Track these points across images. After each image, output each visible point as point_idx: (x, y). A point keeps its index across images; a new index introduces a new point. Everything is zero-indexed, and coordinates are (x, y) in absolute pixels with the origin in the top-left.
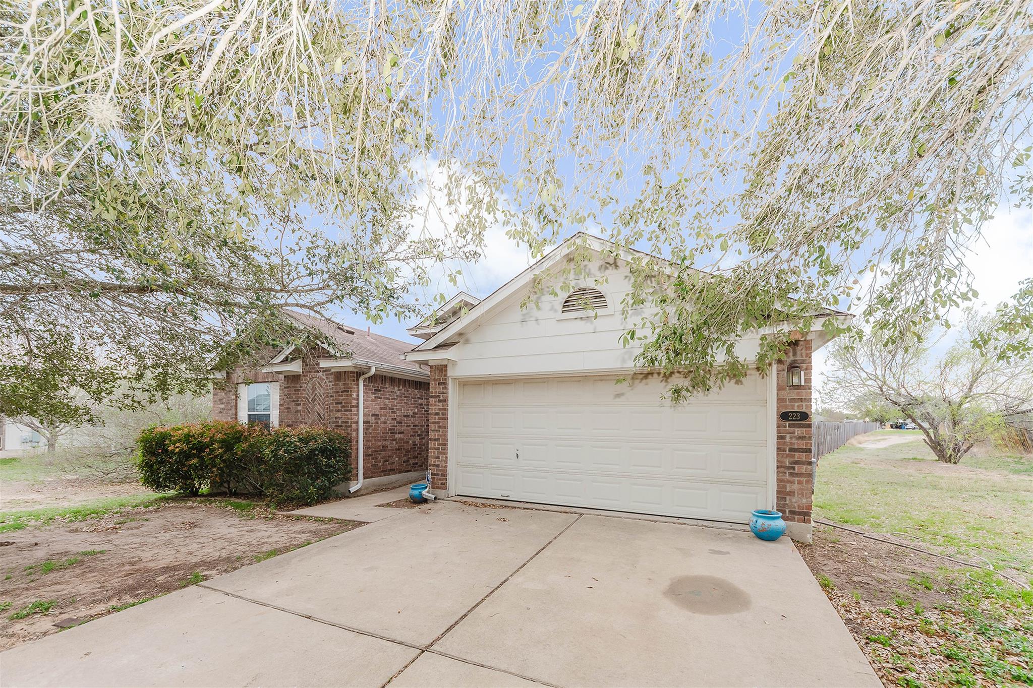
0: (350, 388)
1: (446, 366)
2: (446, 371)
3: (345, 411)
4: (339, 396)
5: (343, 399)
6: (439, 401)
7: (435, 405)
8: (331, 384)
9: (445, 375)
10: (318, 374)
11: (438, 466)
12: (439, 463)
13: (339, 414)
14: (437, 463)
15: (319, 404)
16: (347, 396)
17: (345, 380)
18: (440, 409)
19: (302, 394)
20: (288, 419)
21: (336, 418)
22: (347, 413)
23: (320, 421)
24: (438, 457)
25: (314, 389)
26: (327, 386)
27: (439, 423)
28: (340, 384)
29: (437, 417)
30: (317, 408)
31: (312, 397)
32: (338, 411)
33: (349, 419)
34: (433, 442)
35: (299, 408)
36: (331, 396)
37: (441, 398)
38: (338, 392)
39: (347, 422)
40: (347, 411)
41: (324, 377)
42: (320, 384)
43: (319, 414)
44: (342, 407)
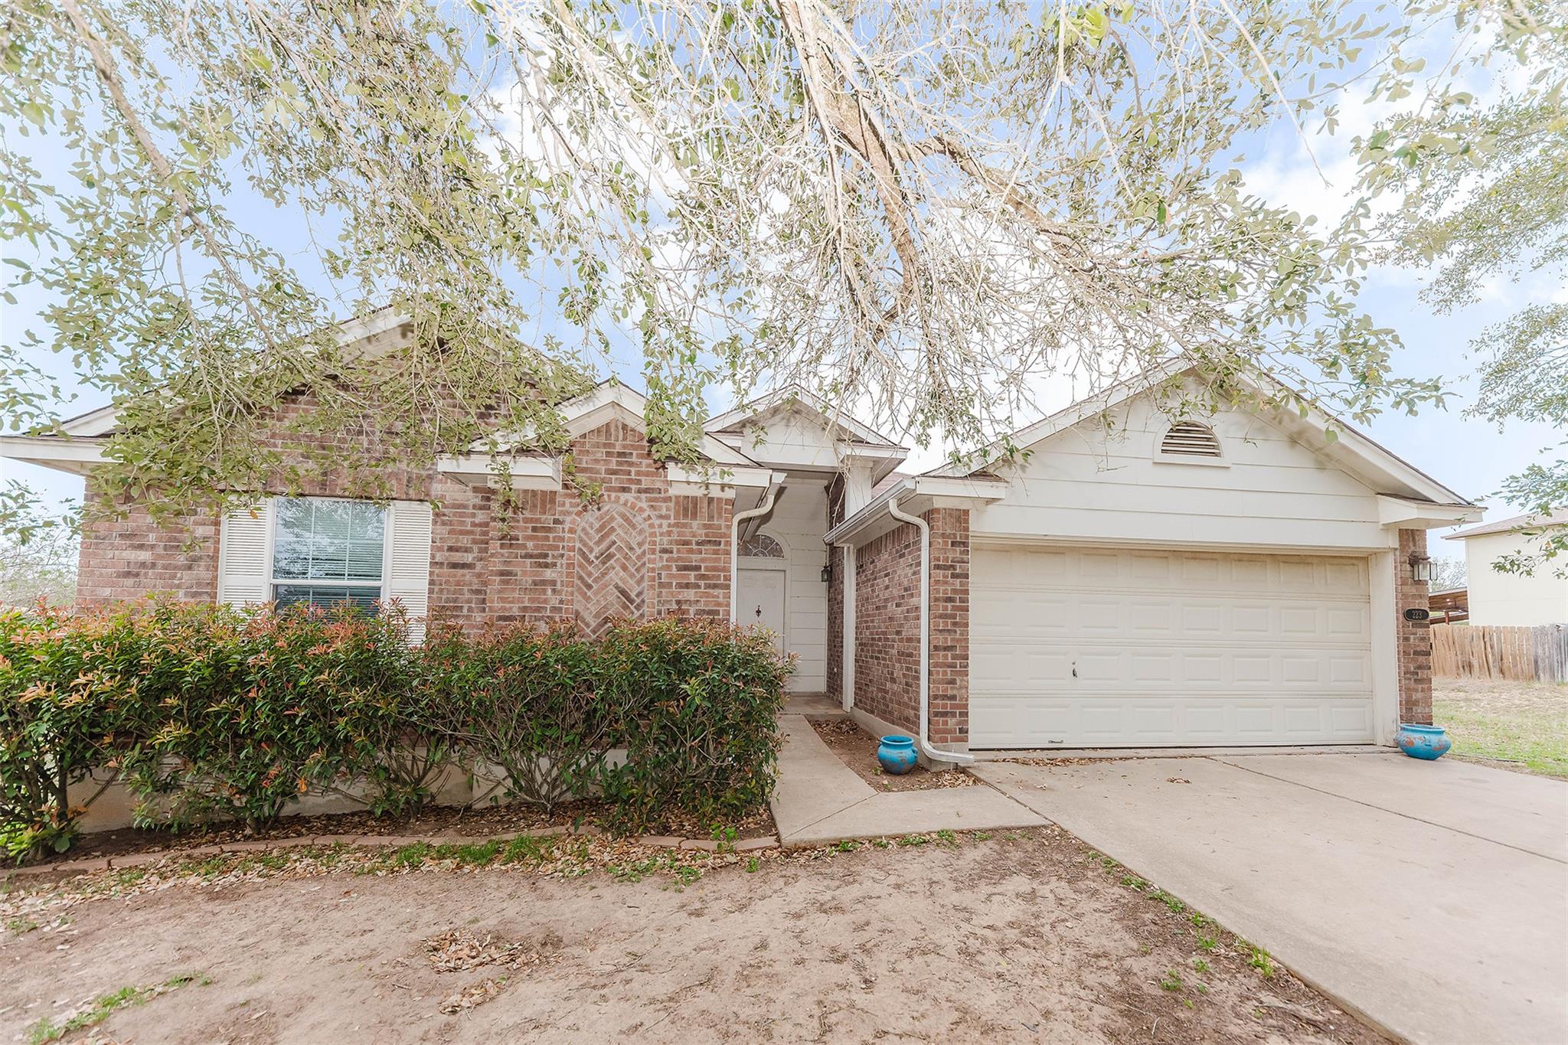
0: (724, 535)
1: (967, 512)
2: (967, 521)
3: (708, 586)
4: (691, 551)
5: (703, 560)
6: (954, 576)
7: (946, 583)
8: (665, 523)
9: (967, 529)
10: (624, 496)
11: (953, 697)
12: (955, 692)
13: (690, 594)
14: (950, 693)
15: (624, 568)
16: (716, 552)
17: (711, 517)
18: (954, 591)
19: (562, 539)
20: (503, 600)
21: (678, 602)
22: (716, 592)
23: (625, 607)
24: (953, 682)
25: (605, 531)
26: (651, 526)
27: (954, 617)
28: (695, 524)
29: (949, 605)
30: (616, 576)
31: (597, 550)
32: (687, 586)
33: (719, 604)
34: (942, 653)
35: (549, 574)
36: (664, 551)
37: (958, 571)
38: (686, 543)
39: (717, 612)
40: (715, 586)
41: (644, 505)
42: (627, 520)
43: (623, 592)
44: (703, 577)
